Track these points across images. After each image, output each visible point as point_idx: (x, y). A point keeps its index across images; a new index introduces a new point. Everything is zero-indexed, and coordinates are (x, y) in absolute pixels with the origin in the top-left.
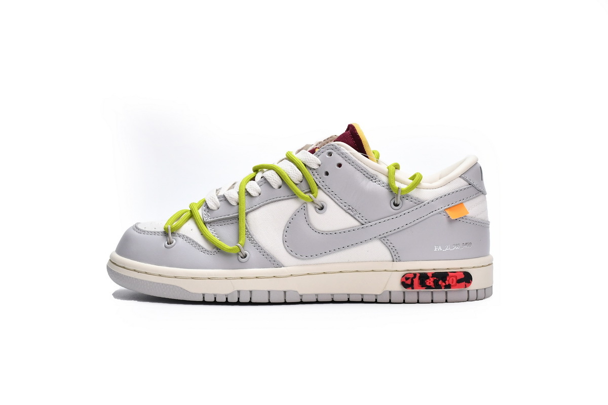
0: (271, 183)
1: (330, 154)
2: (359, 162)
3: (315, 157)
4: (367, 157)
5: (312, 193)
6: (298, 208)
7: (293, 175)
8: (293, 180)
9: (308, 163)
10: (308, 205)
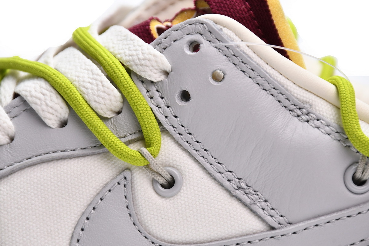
0: (41, 114)
1: (195, 47)
2: (269, 69)
3: (156, 52)
4: (284, 53)
5: (147, 145)
6: (108, 180)
7: (95, 97)
8: (97, 108)
9: (136, 65)
10: (135, 175)
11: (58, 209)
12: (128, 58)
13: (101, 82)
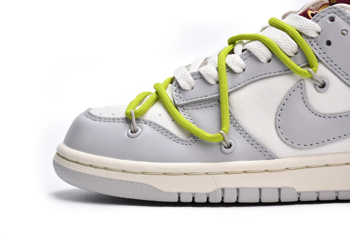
0: (258, 57)
1: (332, 19)
3: (314, 23)
5: (312, 68)
6: (293, 86)
7: (285, 46)
8: (286, 51)
9: (304, 30)
10: (306, 82)
11: (269, 101)
12: (299, 27)
13: (287, 39)
